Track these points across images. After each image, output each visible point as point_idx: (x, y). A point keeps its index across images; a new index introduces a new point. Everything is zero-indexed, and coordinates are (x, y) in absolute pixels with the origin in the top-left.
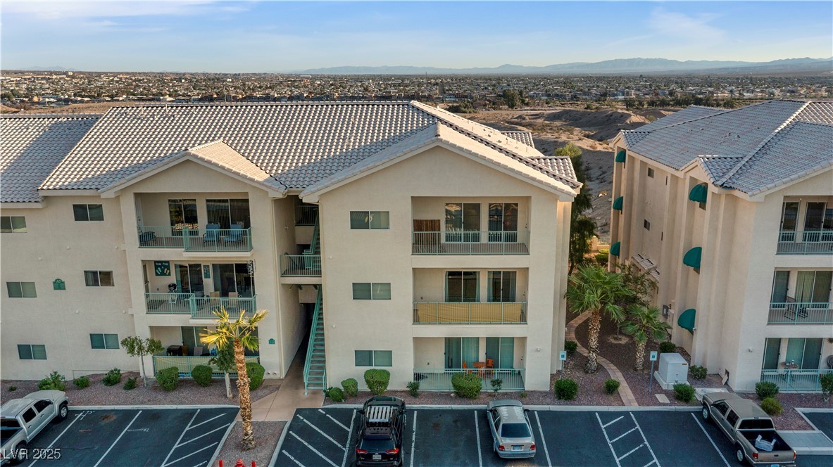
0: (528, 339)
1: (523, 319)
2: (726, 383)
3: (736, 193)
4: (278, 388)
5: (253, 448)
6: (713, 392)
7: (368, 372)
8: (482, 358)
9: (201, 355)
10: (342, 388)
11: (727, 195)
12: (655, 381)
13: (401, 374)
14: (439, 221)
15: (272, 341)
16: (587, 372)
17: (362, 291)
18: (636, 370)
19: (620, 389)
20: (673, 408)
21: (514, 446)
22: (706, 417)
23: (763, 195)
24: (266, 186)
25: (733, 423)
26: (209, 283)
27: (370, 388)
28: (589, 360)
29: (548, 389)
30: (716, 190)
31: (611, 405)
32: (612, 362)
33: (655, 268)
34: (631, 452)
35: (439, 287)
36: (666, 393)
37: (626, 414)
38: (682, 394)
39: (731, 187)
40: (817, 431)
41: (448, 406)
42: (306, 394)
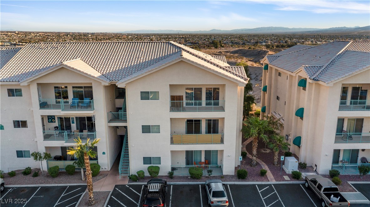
0: (224, 151)
1: (222, 141)
2: (315, 170)
3: (320, 82)
4: (107, 175)
5: (93, 205)
6: (310, 175)
7: (149, 167)
8: (203, 160)
9: (70, 160)
10: (137, 175)
11: (315, 83)
12: (283, 170)
13: (165, 167)
14: (183, 96)
15: (104, 153)
16: (252, 166)
17: (146, 129)
18: (274, 164)
19: (267, 174)
20: (291, 182)
21: (218, 202)
22: (307, 186)
23: (332, 84)
24: (101, 80)
25: (320, 190)
26: (74, 126)
27: (150, 175)
28: (252, 160)
29: (233, 174)
30: (311, 81)
31: (263, 181)
32: (263, 161)
33: (282, 118)
34: (273, 203)
35: (183, 127)
36: (288, 175)
37: (270, 185)
38: (295, 176)
39: (318, 80)
40: (358, 192)
41: (187, 183)
42: (120, 178)
